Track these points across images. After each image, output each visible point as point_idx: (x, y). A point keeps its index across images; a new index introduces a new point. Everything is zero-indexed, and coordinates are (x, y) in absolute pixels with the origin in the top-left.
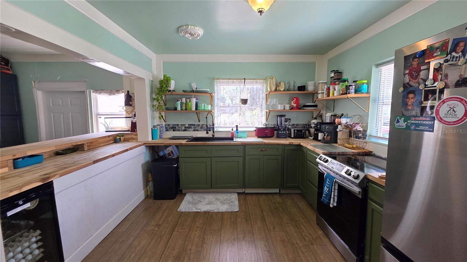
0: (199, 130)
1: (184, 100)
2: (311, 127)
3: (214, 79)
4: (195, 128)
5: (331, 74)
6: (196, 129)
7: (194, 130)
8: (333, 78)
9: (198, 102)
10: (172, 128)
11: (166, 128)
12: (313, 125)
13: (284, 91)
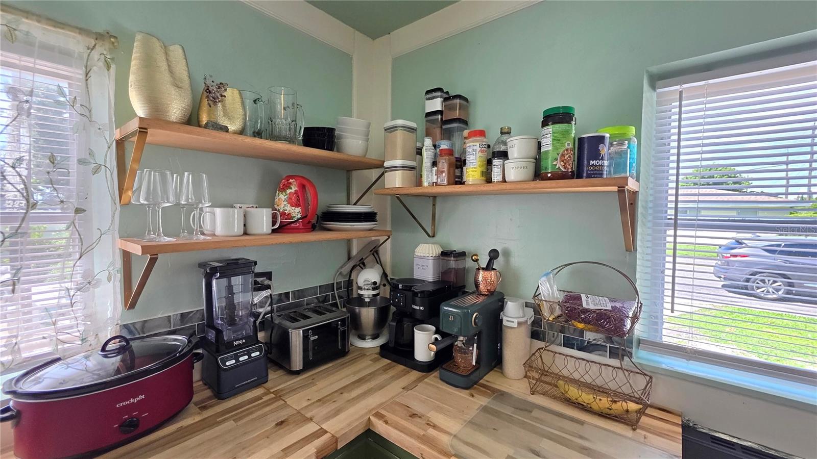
2: (360, 301)
5: (427, 102)
8: (439, 117)
12: (367, 294)
13: (242, 132)
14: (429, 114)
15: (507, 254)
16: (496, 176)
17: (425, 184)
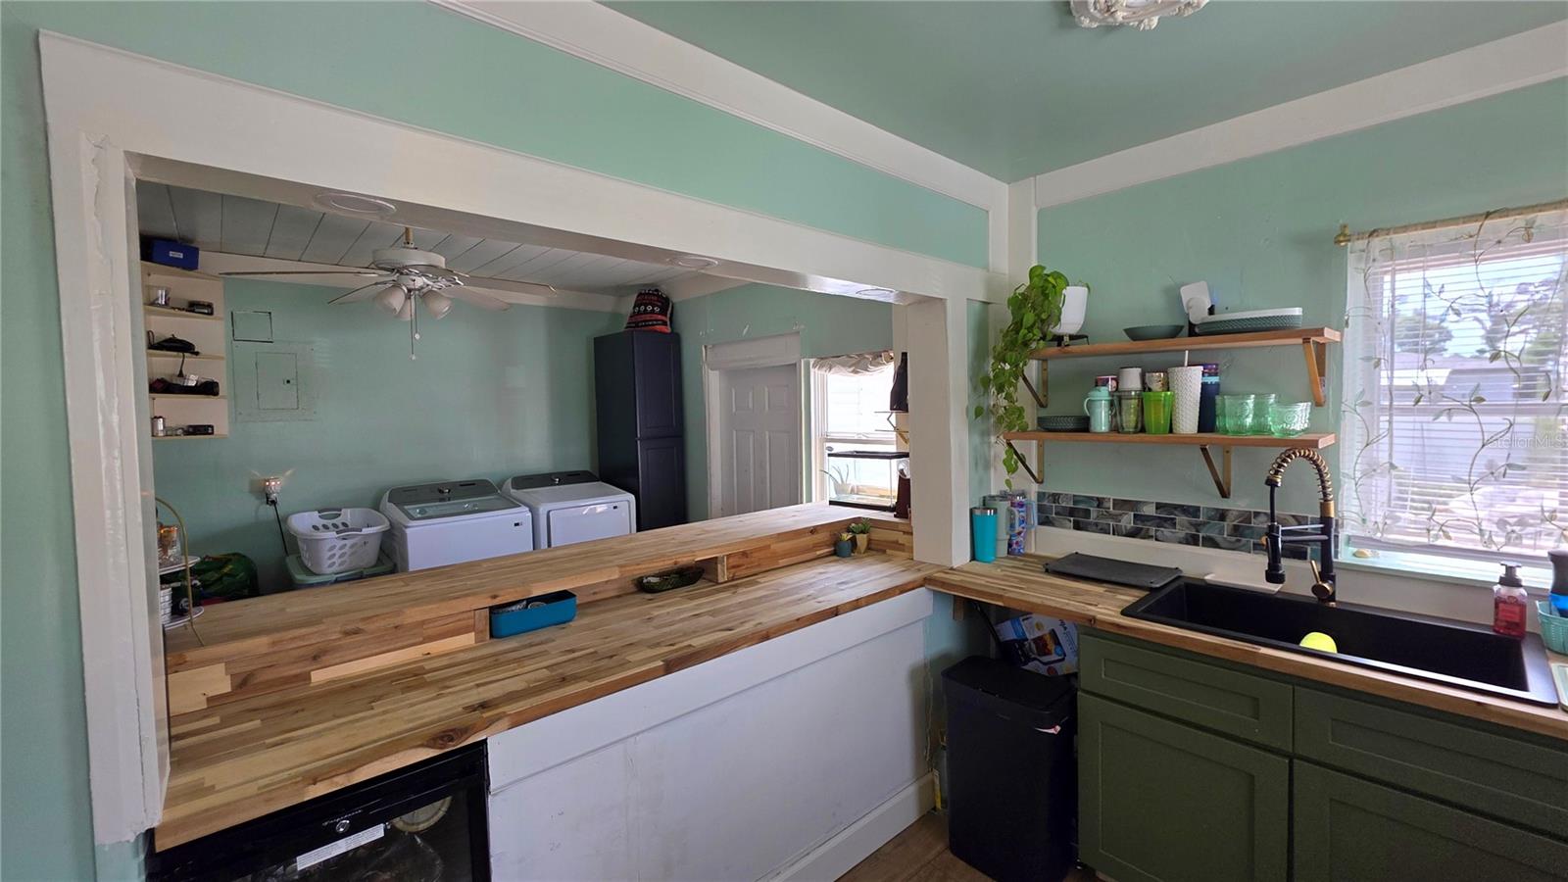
0: (1218, 539)
1: (1132, 380)
3: (1343, 236)
4: (1197, 526)
6: (1201, 535)
7: (1192, 540)
9: (1217, 385)
10: (1072, 512)
11: (1041, 509)
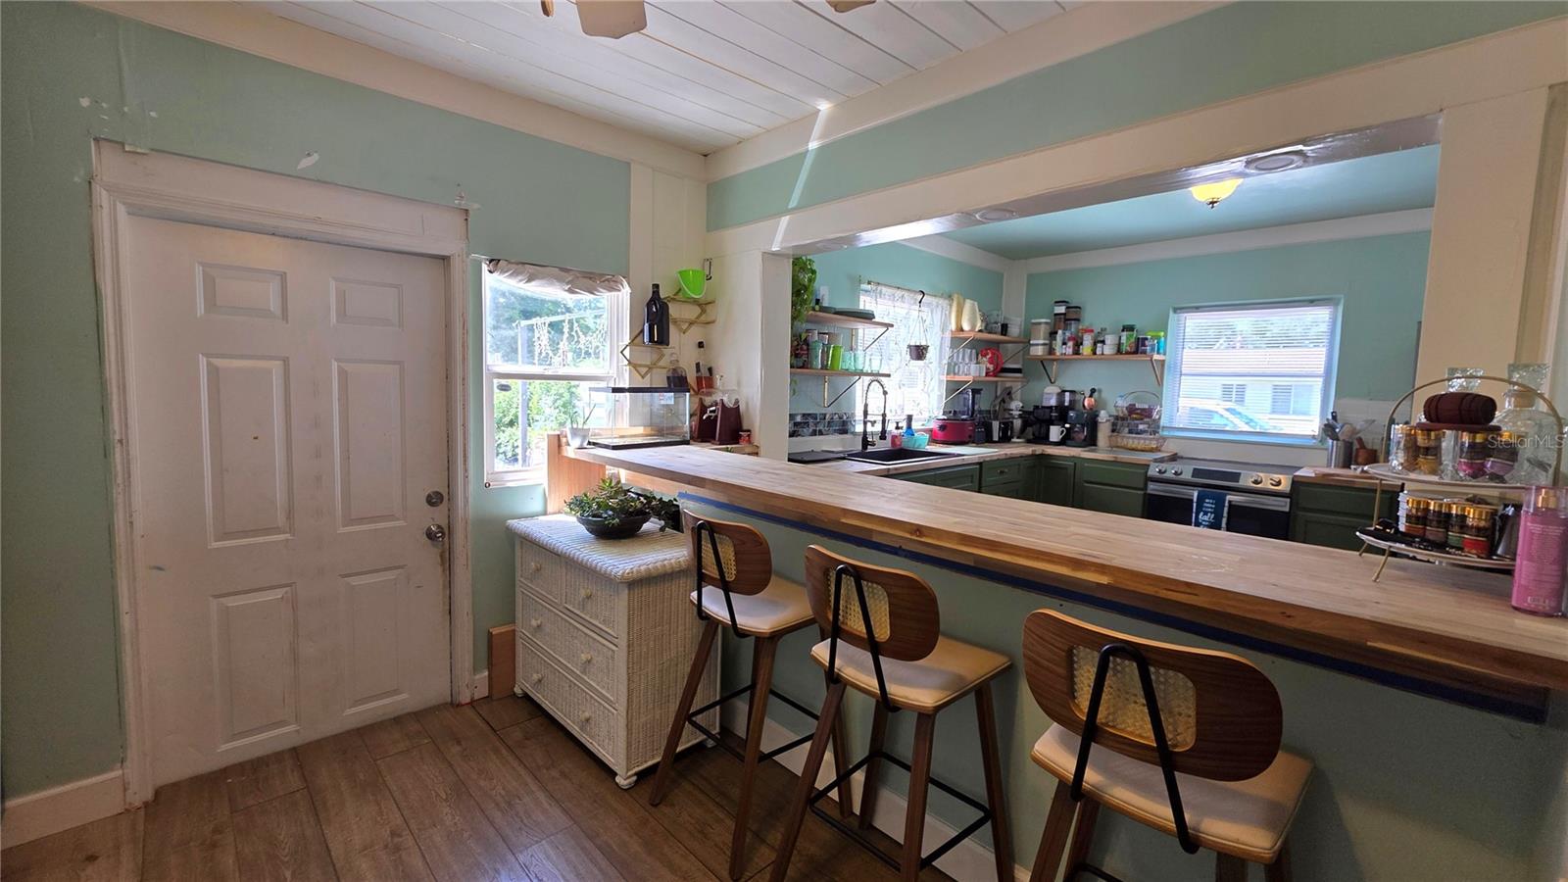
0: (823, 430)
3: (861, 282)
5: (1056, 307)
6: (818, 429)
8: (1064, 316)
12: (1016, 413)
14: (1056, 315)
15: (1100, 391)
16: (1098, 352)
17: (1058, 354)
